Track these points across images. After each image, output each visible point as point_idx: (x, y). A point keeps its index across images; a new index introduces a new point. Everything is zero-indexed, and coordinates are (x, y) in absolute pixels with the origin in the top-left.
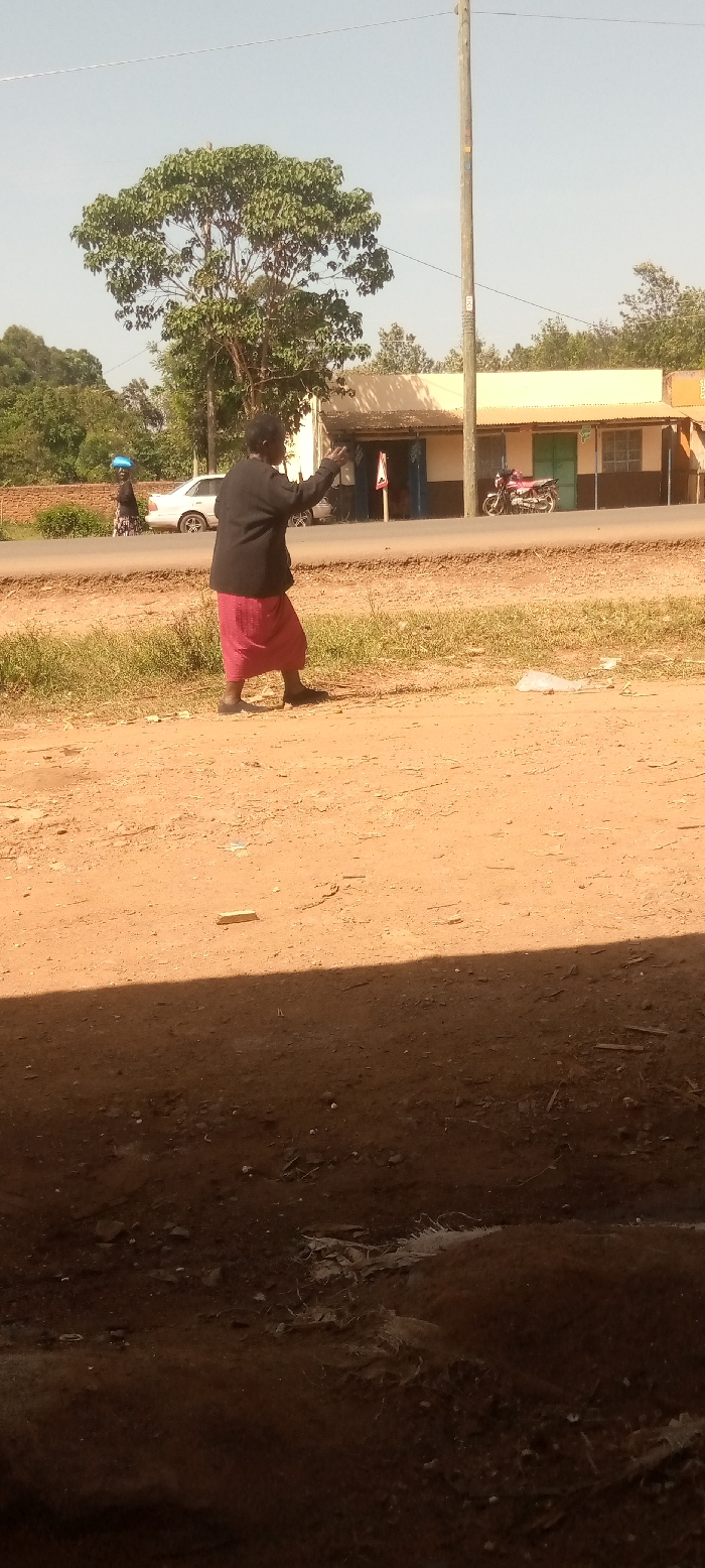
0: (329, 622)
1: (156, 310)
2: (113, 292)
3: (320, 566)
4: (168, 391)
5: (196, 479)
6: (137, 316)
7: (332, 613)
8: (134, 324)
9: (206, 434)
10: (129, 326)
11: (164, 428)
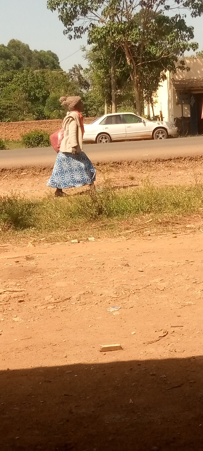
0: (173, 189)
1: (84, 28)
2: (62, 20)
3: (168, 160)
4: (92, 70)
5: (106, 116)
6: (74, 32)
7: (174, 184)
8: (73, 36)
9: (111, 92)
10: (70, 38)
11: (90, 90)
